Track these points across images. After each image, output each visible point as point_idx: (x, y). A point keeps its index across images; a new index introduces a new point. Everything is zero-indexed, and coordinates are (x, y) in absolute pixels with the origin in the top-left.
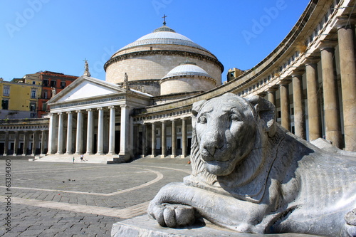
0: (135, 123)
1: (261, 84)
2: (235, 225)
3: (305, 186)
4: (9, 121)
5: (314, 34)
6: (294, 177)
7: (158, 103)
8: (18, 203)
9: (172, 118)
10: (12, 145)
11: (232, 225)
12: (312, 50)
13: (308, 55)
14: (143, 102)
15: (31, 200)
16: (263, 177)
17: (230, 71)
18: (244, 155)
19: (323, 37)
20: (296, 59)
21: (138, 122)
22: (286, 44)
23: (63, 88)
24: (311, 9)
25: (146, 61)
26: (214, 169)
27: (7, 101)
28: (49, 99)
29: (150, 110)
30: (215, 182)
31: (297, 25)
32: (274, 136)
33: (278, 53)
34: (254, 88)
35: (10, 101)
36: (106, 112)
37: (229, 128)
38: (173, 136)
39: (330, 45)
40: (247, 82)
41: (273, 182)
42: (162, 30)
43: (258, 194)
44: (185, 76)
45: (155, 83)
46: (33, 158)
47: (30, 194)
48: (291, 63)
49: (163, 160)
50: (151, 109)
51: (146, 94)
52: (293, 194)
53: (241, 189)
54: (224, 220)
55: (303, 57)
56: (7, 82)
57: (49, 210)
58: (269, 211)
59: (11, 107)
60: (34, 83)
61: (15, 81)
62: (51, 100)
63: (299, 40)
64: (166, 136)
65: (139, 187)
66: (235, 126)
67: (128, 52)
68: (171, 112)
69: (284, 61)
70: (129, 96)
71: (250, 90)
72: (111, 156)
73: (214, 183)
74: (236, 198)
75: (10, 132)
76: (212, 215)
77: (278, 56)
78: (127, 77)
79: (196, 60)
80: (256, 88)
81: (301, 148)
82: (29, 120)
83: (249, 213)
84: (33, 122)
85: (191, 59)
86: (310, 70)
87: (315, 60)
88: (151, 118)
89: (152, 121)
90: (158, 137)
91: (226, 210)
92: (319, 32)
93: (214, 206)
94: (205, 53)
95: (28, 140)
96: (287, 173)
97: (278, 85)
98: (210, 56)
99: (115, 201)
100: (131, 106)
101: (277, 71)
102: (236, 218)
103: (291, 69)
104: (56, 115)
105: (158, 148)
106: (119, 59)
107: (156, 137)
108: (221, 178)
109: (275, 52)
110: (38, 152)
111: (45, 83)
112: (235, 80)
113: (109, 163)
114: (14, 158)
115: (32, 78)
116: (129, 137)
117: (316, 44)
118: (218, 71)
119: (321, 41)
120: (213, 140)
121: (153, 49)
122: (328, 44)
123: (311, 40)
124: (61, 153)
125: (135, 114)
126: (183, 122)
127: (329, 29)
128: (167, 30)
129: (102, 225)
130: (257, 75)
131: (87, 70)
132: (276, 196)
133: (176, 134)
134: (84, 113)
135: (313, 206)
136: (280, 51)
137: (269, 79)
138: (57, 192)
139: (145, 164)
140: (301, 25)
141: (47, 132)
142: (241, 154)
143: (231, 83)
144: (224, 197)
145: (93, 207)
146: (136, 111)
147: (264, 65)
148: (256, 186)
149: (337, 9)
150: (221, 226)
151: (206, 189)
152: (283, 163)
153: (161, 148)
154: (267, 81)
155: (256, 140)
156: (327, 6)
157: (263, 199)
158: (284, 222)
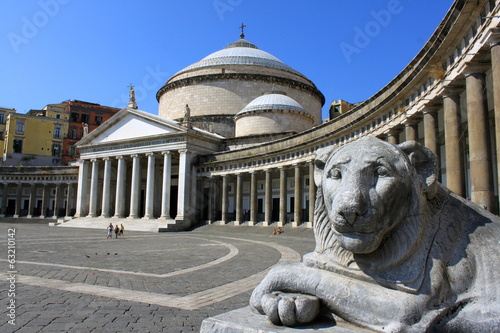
0: (199, 175)
1: (379, 123)
2: (382, 324)
3: (482, 271)
4: (22, 170)
5: (456, 53)
6: (466, 256)
7: (232, 148)
8: (37, 284)
9: (251, 170)
10: (27, 202)
11: (377, 323)
12: (453, 75)
13: (446, 83)
14: (210, 146)
15: (55, 281)
16: (421, 256)
17: (334, 104)
18: (393, 226)
19: (469, 58)
20: (429, 88)
21: (203, 175)
22: (415, 67)
23: (98, 124)
24: (453, 18)
25: (216, 88)
26: (353, 244)
27: (21, 142)
28: (79, 139)
29: (220, 158)
30: (351, 262)
31: (432, 40)
32: (435, 198)
33: (404, 79)
34: (368, 129)
35: (24, 140)
36: (158, 159)
37: (374, 186)
38: (252, 194)
39: (480, 68)
40: (359, 119)
41: (436, 263)
42: (239, 45)
43: (415, 281)
44: (270, 111)
45: (228, 120)
46: (56, 221)
47: (53, 273)
48: (423, 94)
49: (237, 228)
50: (221, 156)
51: (215, 134)
52: (464, 281)
53: (390, 273)
54: (365, 317)
55: (440, 86)
56: (22, 115)
57: (81, 296)
58: (431, 305)
59: (26, 149)
60: (58, 116)
61: (32, 113)
62: (81, 141)
63: (435, 61)
64: (242, 195)
65: (205, 266)
66: (383, 184)
67: (191, 75)
68: (249, 161)
69: (412, 92)
70: (191, 137)
71: (363, 132)
72: (164, 222)
73: (349, 264)
74: (383, 285)
75: (24, 185)
76: (347, 309)
77: (404, 84)
78: (188, 110)
79: (286, 88)
80: (371, 129)
81: (472, 217)
82: (51, 169)
83: (402, 308)
84: (56, 172)
85: (280, 87)
86: (449, 104)
87: (457, 89)
88: (221, 169)
89: (223, 173)
90: (232, 195)
91: (368, 303)
92: (464, 51)
93: (351, 296)
94: (298, 79)
95: (48, 197)
96: (455, 251)
97: (403, 125)
98: (306, 82)
99: (173, 285)
100: (193, 152)
101: (402, 106)
102: (383, 315)
103: (422, 103)
104: (88, 162)
105: (231, 211)
106: (178, 84)
107: (227, 196)
108: (361, 257)
109: (399, 77)
110: (61, 214)
111: (74, 117)
112: (342, 117)
113: (162, 230)
114: (28, 221)
115: (56, 109)
116: (190, 195)
117: (458, 68)
118: (317, 103)
119: (466, 63)
120: (353, 203)
121: (226, 72)
122: (475, 68)
123: (452, 61)
124: (93, 216)
125: (199, 162)
126: (267, 175)
127: (477, 47)
128: (246, 45)
129: (156, 319)
130: (373, 110)
131: (133, 100)
132: (441, 283)
133: (256, 192)
134: (128, 160)
135: (494, 299)
136: (406, 76)
137: (390, 116)
138: (90, 271)
139: (212, 234)
140: (437, 40)
141: (75, 186)
142: (390, 224)
143: (335, 121)
144: (364, 284)
145: (143, 293)
146: (201, 159)
147: (384, 97)
148: (411, 268)
149: (491, 19)
150: (359, 326)
151: (338, 272)
152: (449, 237)
153: (235, 211)
154: (388, 120)
155: (410, 204)
156: (476, 13)
157: (423, 288)
158: (452, 322)
